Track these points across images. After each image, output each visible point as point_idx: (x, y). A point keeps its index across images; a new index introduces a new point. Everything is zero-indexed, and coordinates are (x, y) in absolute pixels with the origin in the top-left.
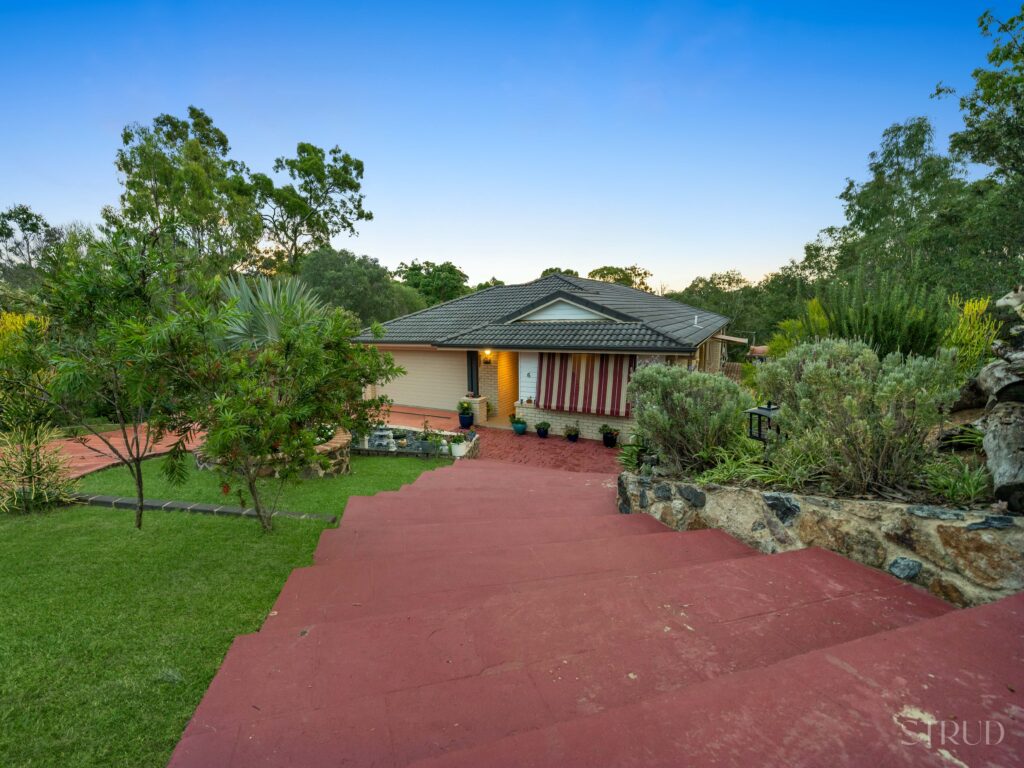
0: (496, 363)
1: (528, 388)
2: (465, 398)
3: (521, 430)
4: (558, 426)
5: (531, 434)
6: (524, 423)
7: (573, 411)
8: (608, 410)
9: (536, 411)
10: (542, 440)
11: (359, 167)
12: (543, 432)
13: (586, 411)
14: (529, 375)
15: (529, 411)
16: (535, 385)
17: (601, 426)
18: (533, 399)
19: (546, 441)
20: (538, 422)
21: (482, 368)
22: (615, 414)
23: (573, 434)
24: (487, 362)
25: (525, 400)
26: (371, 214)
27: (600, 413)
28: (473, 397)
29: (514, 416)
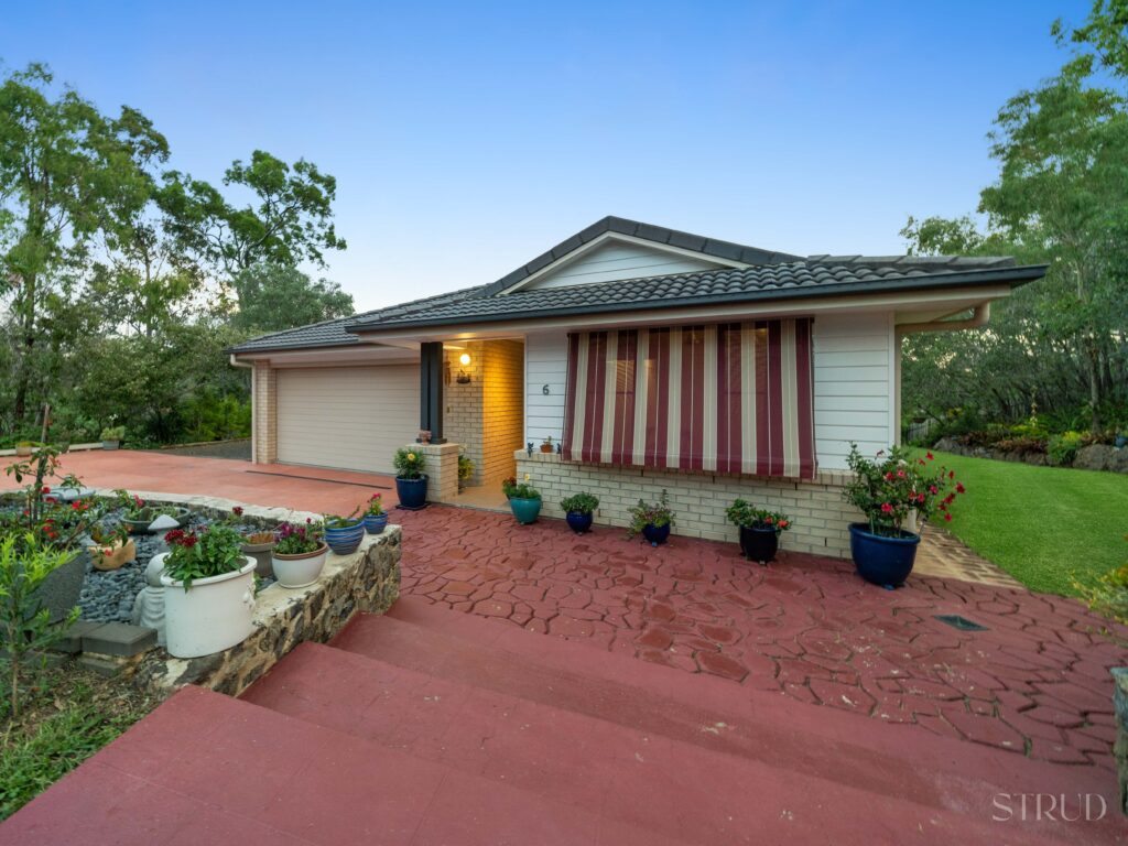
0: (480, 380)
1: (545, 420)
2: (415, 445)
3: (528, 514)
4: (618, 504)
5: (553, 523)
6: (535, 497)
7: (655, 465)
8: (749, 460)
9: (563, 471)
10: (580, 540)
11: (330, 184)
12: (580, 519)
13: (691, 467)
14: (546, 391)
15: (547, 469)
16: (561, 412)
17: (730, 505)
18: (555, 444)
19: (588, 540)
20: (571, 495)
21: (451, 393)
22: (770, 474)
23: (659, 524)
24: (464, 381)
25: (538, 445)
26: (344, 241)
27: (729, 471)
28: (430, 441)
29: (513, 482)
